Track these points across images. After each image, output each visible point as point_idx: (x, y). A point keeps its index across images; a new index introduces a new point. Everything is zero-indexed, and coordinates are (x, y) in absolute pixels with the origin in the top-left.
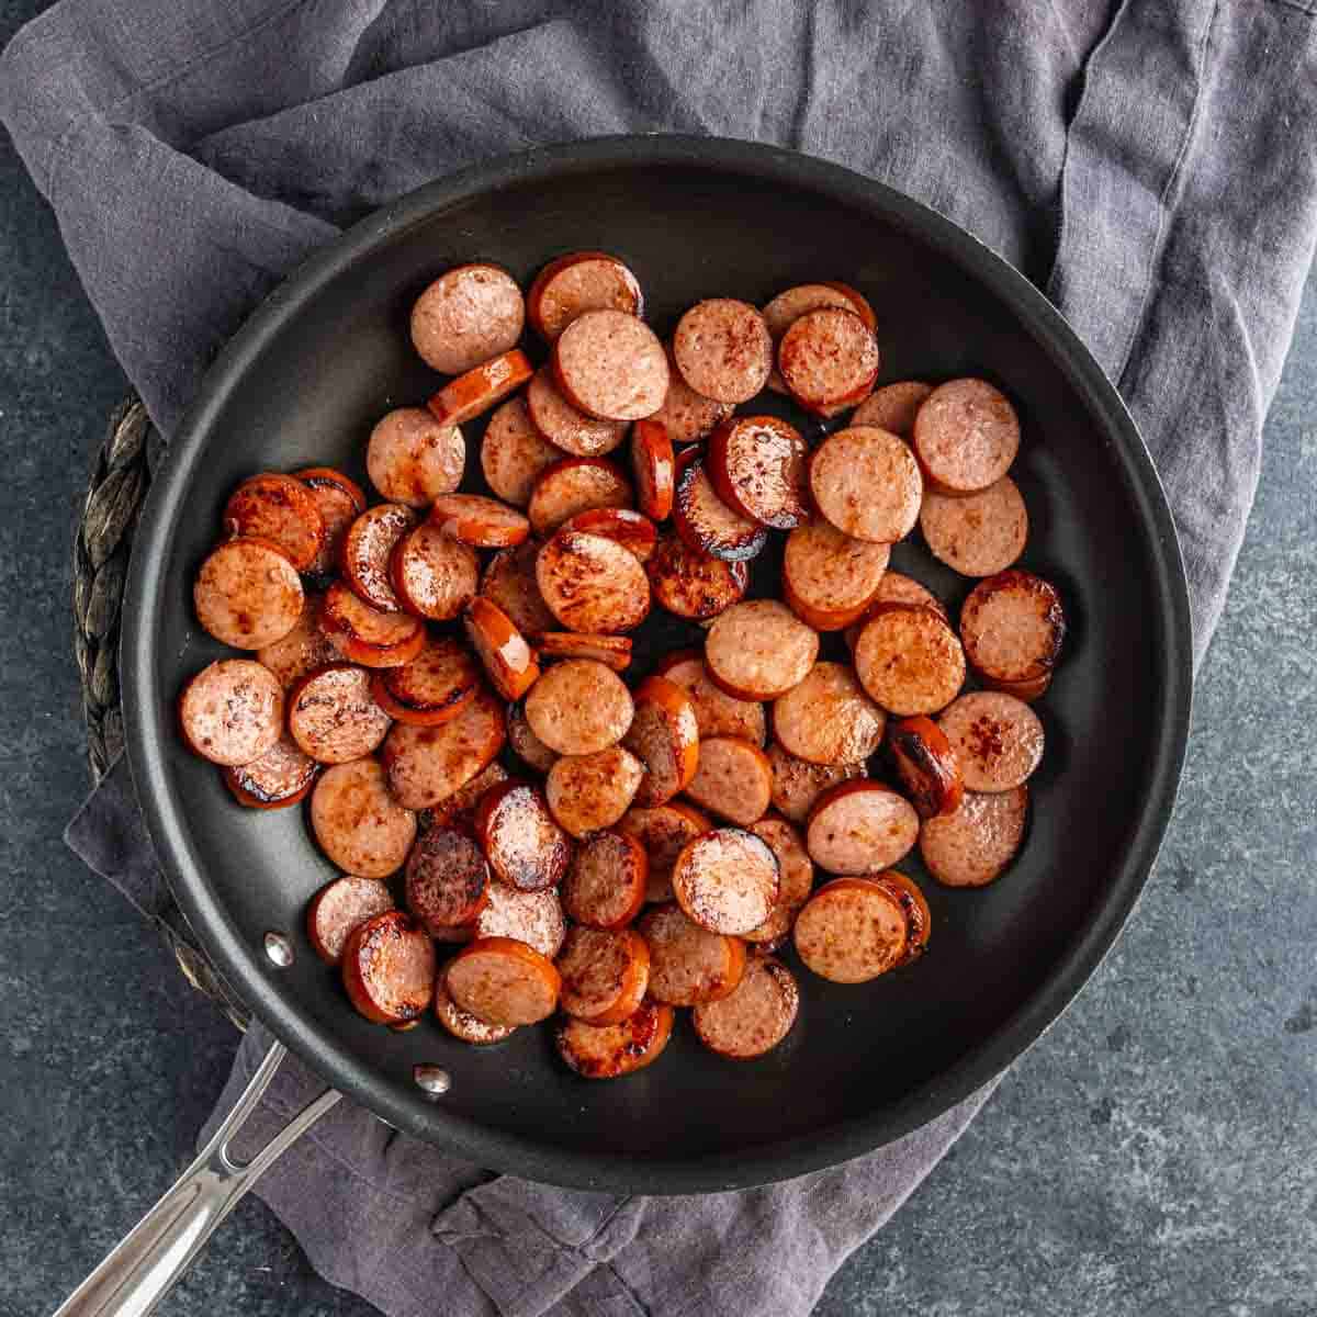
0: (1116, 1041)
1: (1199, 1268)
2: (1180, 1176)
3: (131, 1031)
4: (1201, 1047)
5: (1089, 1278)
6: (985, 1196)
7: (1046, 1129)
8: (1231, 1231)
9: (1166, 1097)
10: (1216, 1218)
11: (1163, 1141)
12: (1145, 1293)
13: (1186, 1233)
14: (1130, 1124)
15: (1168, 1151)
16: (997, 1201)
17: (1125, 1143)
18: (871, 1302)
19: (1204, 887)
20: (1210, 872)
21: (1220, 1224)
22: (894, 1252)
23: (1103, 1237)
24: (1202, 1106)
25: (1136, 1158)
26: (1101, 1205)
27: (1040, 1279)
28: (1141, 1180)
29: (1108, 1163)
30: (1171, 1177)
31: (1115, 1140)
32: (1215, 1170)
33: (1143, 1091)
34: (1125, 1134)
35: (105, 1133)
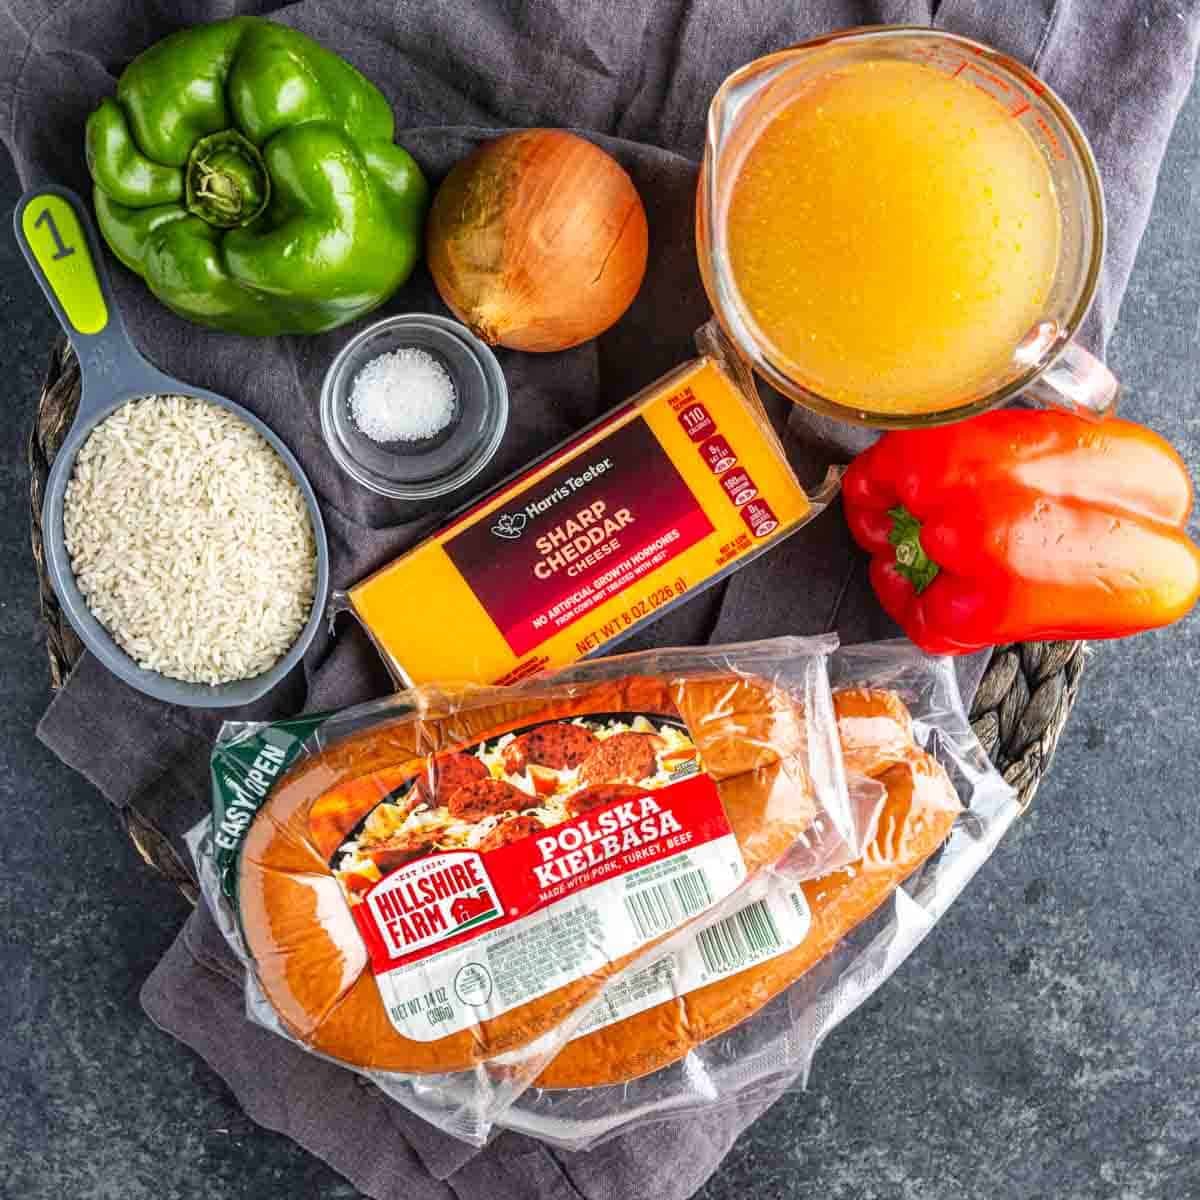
0: (1033, 893)
1: (1117, 1109)
2: (1096, 1021)
3: (90, 906)
4: (1114, 899)
5: (1012, 1122)
6: (910, 1045)
7: (967, 979)
8: (1147, 1073)
9: (1082, 946)
10: (1131, 1063)
11: (1079, 988)
12: (1066, 1134)
13: (1105, 1076)
14: (1047, 973)
15: (1085, 999)
16: (921, 1051)
17: (1043, 992)
18: (803, 1149)
19: (1113, 745)
20: (1119, 730)
21: (1136, 1067)
22: (824, 1102)
23: (1023, 1080)
24: (1115, 955)
25: (1054, 1005)
26: (1021, 1054)
27: (963, 1123)
28: (1059, 1027)
29: (1027, 1012)
30: (1088, 1023)
31: (1033, 989)
32: (1129, 1016)
33: (1059, 941)
34: (1043, 982)
35: (67, 1005)
